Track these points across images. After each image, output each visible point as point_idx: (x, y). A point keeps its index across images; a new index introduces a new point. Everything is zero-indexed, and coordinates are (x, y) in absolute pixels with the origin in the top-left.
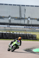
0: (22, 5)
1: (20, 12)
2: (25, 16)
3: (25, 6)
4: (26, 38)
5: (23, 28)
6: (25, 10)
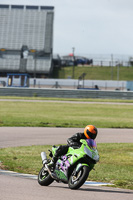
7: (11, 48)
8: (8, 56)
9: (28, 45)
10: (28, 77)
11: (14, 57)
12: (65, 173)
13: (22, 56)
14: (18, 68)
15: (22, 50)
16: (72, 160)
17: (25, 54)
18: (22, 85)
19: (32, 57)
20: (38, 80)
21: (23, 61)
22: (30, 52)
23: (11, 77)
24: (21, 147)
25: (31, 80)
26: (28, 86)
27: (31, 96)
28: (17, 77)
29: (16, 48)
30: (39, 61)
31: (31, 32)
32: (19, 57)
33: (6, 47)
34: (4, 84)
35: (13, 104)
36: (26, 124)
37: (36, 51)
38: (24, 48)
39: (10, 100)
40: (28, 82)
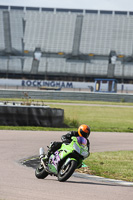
0: (13, 8)
1: (7, 30)
2: (23, 45)
3: (22, 8)
4: (27, 119)
5: (17, 87)
6: (24, 22)
7: (99, 53)
8: (96, 61)
9: (116, 50)
10: (116, 82)
11: (102, 62)
12: (56, 167)
13: (110, 62)
14: (106, 73)
15: (110, 56)
16: (62, 155)
17: (113, 59)
18: (110, 90)
19: (120, 62)
20: (126, 85)
21: (111, 66)
22: (118, 58)
23: (99, 82)
24: (108, 152)
25: (119, 86)
26: (115, 91)
27: (118, 101)
28: (105, 82)
29: (104, 53)
30: (127, 67)
31: (119, 37)
32: (107, 62)
33: (95, 52)
34: (92, 89)
35: (100, 110)
36: (113, 130)
37: (124, 56)
38: (112, 53)
39: (98, 105)
40: (115, 87)
